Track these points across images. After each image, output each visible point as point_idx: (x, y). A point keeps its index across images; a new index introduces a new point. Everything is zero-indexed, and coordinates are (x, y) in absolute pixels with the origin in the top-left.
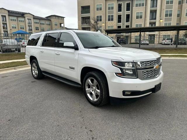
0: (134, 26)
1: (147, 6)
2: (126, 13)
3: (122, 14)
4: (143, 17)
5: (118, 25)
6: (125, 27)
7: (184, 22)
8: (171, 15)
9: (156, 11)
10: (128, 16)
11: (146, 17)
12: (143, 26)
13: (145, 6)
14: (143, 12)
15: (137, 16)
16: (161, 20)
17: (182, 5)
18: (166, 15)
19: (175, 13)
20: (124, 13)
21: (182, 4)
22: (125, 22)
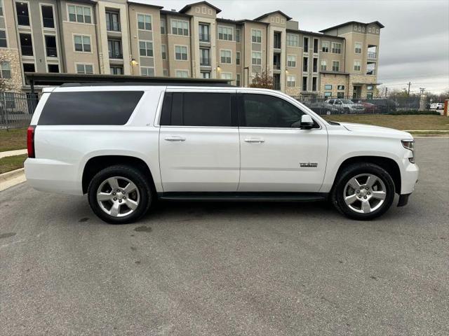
0: (72, 70)
1: (98, 25)
2: (45, 31)
3: (32, 33)
4: (93, 47)
5: (23, 60)
6: (47, 71)
7: (176, 70)
8: (150, 53)
9: (119, 40)
10: (51, 42)
11: (100, 49)
12: (95, 72)
13: (93, 24)
14: (92, 36)
15: (76, 45)
16: (133, 62)
17: (167, 36)
18: (142, 52)
19: (158, 50)
20: (37, 30)
21: (167, 33)
22: (45, 55)
